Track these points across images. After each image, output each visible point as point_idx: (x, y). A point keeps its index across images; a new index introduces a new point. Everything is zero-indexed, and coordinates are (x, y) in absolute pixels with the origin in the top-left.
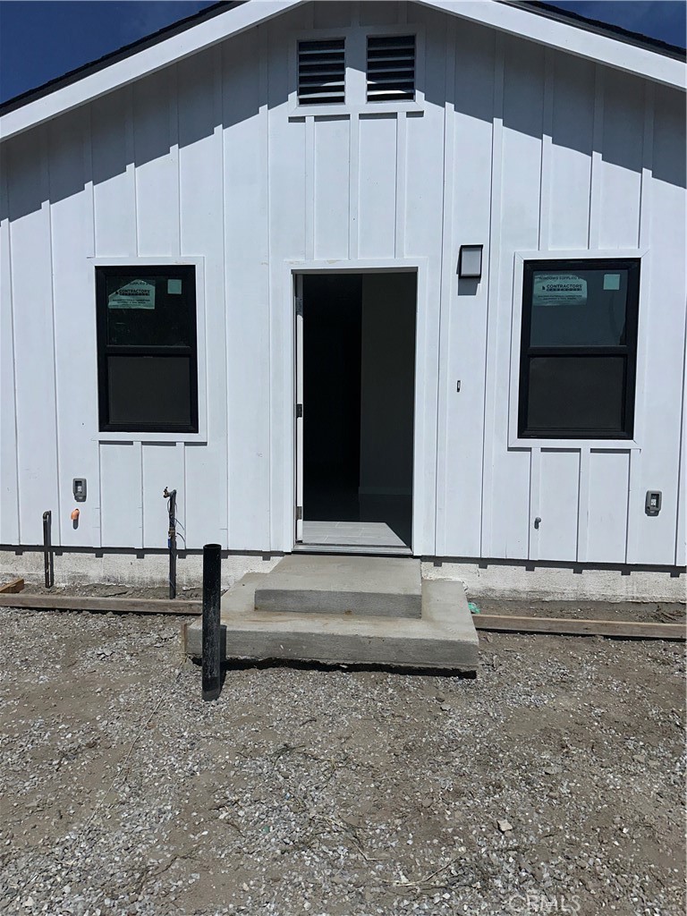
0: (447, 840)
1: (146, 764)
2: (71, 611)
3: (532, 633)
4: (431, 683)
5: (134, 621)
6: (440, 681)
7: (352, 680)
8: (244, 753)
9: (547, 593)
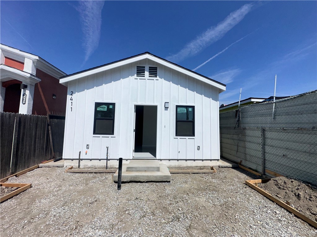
0: (170, 213)
1: (108, 204)
2: (85, 173)
3: (179, 173)
4: (162, 184)
5: (99, 174)
6: (164, 183)
7: (147, 184)
8: (128, 200)
9: (181, 165)
